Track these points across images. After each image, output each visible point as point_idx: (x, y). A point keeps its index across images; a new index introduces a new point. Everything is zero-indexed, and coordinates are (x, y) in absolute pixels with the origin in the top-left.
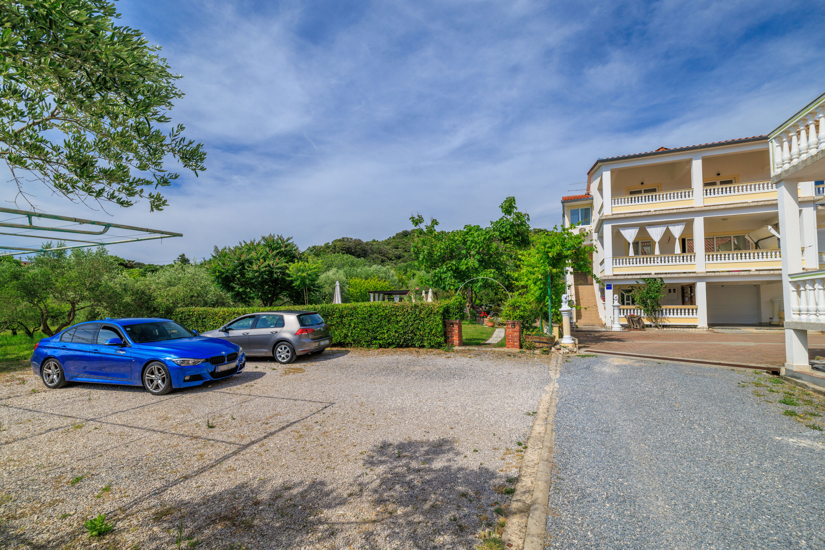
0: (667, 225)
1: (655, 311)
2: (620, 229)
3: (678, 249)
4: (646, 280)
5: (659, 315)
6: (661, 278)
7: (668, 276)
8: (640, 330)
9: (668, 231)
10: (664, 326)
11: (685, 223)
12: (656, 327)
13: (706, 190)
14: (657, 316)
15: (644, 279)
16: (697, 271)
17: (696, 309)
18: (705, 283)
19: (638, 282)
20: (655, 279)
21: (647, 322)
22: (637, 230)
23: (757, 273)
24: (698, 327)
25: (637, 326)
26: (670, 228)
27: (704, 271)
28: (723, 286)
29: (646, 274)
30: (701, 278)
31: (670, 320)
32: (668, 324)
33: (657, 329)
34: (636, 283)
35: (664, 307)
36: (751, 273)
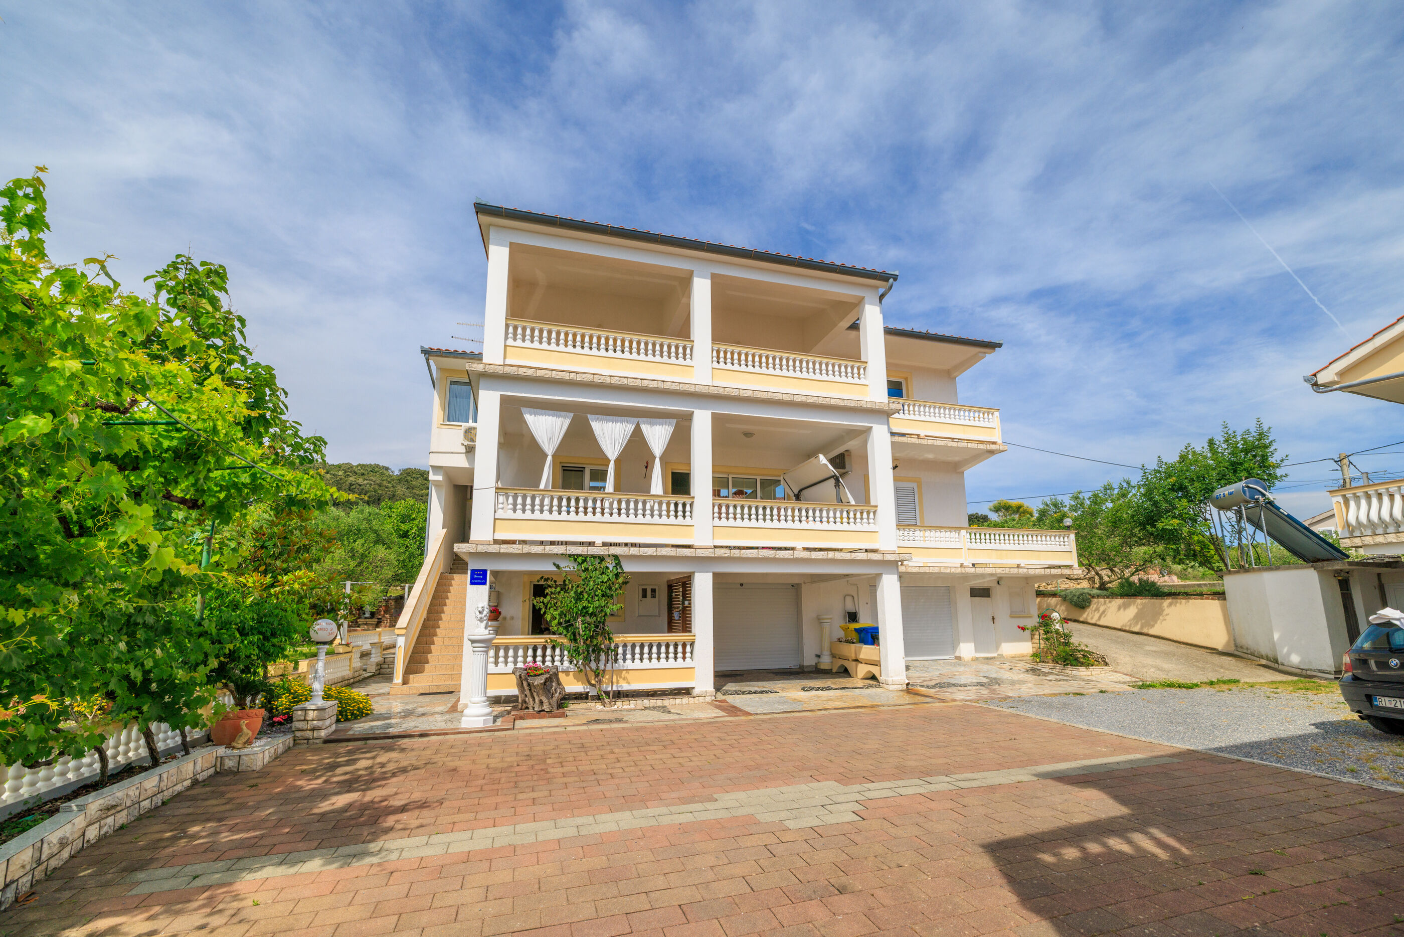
0: (636, 420)
1: (597, 650)
2: (523, 410)
3: (657, 485)
4: (580, 559)
5: (607, 661)
6: (616, 557)
7: (634, 551)
8: (551, 714)
9: (637, 433)
10: (620, 695)
11: (674, 421)
12: (598, 698)
13: (718, 352)
14: (602, 666)
15: (574, 557)
16: (697, 543)
17: (692, 645)
18: (711, 575)
19: (558, 567)
20: (602, 559)
21: (572, 686)
22: (567, 422)
23: (806, 554)
24: (695, 692)
25: (541, 702)
26: (645, 428)
27: (710, 544)
28: (742, 585)
29: (581, 544)
30: (703, 561)
31: (629, 676)
32: (625, 687)
33: (599, 706)
34: (554, 569)
35: (619, 639)
36: (797, 554)
